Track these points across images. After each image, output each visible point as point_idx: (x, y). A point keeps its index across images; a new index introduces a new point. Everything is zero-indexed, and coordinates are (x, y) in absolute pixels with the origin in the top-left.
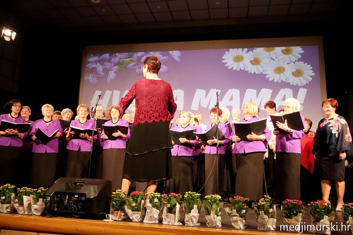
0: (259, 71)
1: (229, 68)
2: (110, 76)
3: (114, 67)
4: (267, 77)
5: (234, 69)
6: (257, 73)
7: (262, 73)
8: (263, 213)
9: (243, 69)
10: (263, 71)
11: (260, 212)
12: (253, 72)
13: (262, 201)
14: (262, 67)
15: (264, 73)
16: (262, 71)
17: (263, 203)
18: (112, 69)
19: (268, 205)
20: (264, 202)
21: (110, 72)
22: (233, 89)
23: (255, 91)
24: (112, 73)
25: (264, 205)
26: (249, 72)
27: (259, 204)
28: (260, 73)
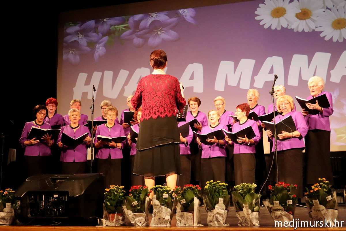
0: (310, 29)
1: (266, 27)
2: (97, 51)
3: (102, 38)
4: (322, 35)
5: (273, 28)
6: (306, 30)
7: (314, 30)
8: (318, 203)
9: (285, 26)
10: (316, 27)
11: (313, 201)
12: (300, 30)
13: (316, 187)
14: (314, 21)
15: (317, 30)
16: (314, 28)
17: (316, 189)
18: (100, 41)
19: (325, 191)
20: (318, 187)
21: (97, 46)
22: (273, 57)
23: (305, 57)
24: (101, 47)
25: (318, 191)
26: (295, 31)
27: (312, 191)
28: (312, 31)
